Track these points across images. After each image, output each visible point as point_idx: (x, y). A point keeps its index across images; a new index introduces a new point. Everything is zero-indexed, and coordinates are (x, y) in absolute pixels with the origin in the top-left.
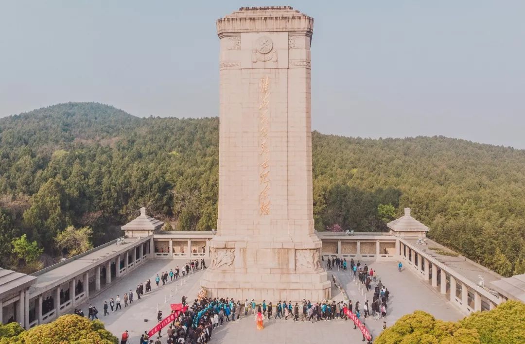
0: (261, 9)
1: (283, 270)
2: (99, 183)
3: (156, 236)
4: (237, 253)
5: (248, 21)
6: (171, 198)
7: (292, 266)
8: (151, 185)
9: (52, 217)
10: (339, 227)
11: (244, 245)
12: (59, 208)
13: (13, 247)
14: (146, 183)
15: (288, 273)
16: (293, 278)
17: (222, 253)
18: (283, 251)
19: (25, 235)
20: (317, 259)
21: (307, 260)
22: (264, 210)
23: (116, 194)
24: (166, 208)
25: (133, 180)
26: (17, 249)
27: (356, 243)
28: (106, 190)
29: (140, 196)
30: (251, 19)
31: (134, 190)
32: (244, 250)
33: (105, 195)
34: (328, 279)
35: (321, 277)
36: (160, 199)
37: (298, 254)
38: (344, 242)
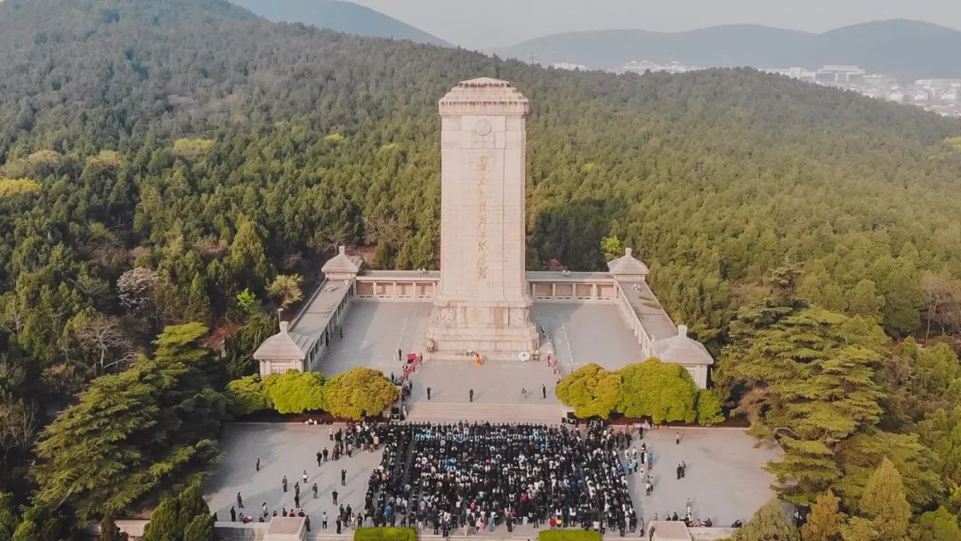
0: (479, 86)
1: (498, 324)
2: (279, 211)
3: (358, 278)
4: (459, 310)
5: (468, 105)
6: (361, 226)
7: (506, 322)
8: (339, 211)
9: (258, 264)
10: (557, 262)
11: (465, 304)
12: (263, 255)
13: (238, 301)
14: (333, 209)
15: (503, 328)
16: (506, 332)
17: (445, 311)
18: (498, 311)
19: (247, 289)
20: (527, 315)
21: (518, 317)
22: (482, 273)
23: (301, 226)
24: (357, 239)
25: (318, 205)
26: (242, 302)
27: (571, 286)
28: (290, 220)
29: (326, 225)
30: (471, 103)
31: (320, 218)
32: (465, 308)
33: (288, 225)
34: (537, 331)
35: (530, 330)
36: (351, 227)
37: (511, 312)
38: (558, 284)
